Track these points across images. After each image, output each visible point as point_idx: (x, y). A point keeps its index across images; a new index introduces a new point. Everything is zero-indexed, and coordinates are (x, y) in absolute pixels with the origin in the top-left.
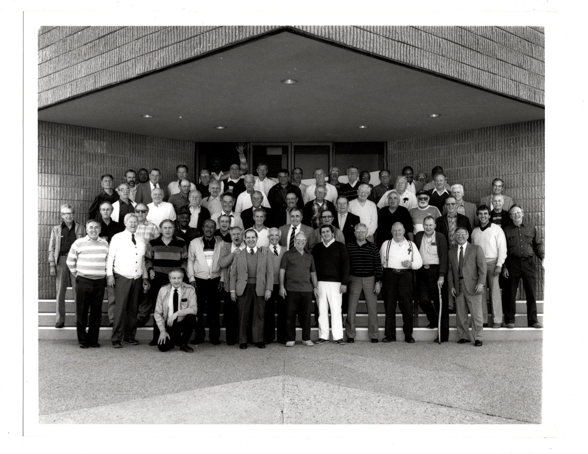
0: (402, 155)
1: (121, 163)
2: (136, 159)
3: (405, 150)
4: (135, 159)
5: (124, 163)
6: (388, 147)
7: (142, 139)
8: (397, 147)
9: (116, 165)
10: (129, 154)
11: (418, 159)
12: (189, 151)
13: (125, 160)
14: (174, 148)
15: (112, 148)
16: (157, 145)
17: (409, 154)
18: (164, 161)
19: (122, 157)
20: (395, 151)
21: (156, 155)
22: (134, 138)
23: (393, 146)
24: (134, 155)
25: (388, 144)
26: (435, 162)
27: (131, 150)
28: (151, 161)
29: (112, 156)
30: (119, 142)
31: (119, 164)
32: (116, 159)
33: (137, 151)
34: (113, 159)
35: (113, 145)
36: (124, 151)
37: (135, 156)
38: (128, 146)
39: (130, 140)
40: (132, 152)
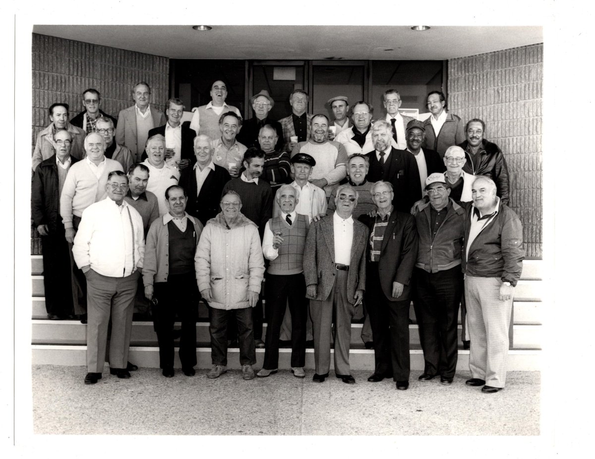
0: (470, 79)
1: (55, 85)
2: (79, 80)
3: (476, 71)
4: (77, 79)
5: (60, 86)
6: (449, 68)
7: (87, 50)
8: (463, 68)
9: (46, 88)
10: (67, 71)
11: (496, 84)
12: (161, 71)
13: (61, 81)
14: (137, 66)
15: (40, 61)
16: (111, 60)
17: (481, 77)
18: (122, 85)
19: (57, 77)
20: (460, 74)
21: (110, 76)
22: (75, 48)
23: (456, 66)
24: (75, 74)
25: (449, 62)
26: (523, 88)
27: (71, 66)
28: (103, 84)
29: (40, 74)
30: (52, 54)
31: (51, 86)
32: (46, 78)
33: (80, 68)
34: (42, 78)
35: (42, 57)
36: (59, 67)
37: (77, 75)
38: (65, 60)
39: (70, 49)
40: (71, 69)
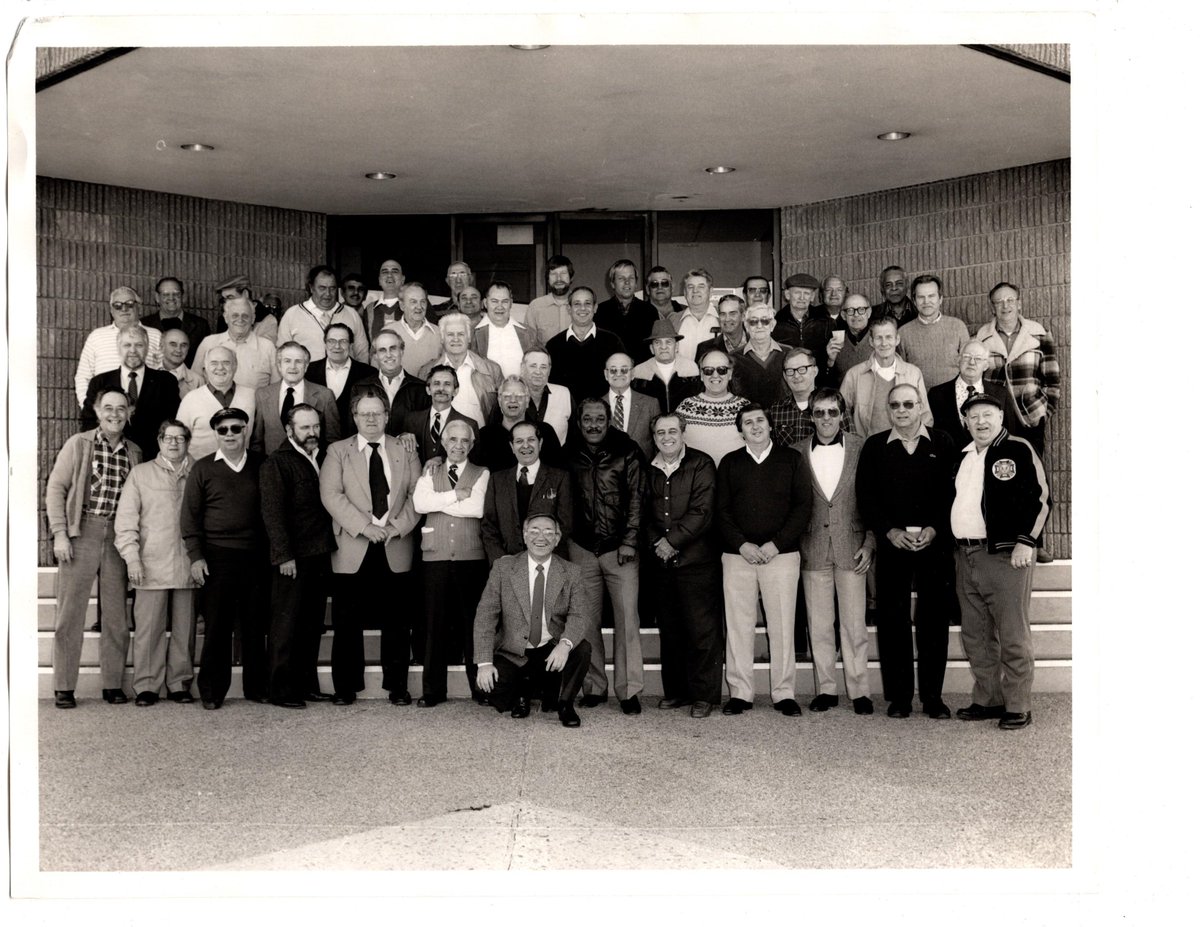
0: (816, 240)
1: (148, 266)
2: (184, 256)
3: (823, 227)
4: (181, 254)
5: (154, 268)
6: (783, 221)
7: (197, 208)
8: (804, 221)
9: (134, 271)
10: (166, 244)
11: (855, 248)
12: (314, 235)
13: (157, 261)
14: (275, 229)
15: (124, 229)
16: (234, 223)
17: (833, 236)
18: (251, 261)
19: (150, 253)
20: (799, 230)
21: (234, 247)
22: (178, 206)
23: (793, 217)
24: (179, 248)
25: (783, 213)
26: (896, 255)
27: (172, 235)
28: (222, 261)
29: (124, 249)
30: (143, 216)
31: (141, 268)
32: (134, 256)
33: (185, 238)
34: (127, 257)
35: (127, 224)
36: (153, 237)
37: (182, 249)
38: (163, 225)
39: (169, 210)
40: (172, 239)
